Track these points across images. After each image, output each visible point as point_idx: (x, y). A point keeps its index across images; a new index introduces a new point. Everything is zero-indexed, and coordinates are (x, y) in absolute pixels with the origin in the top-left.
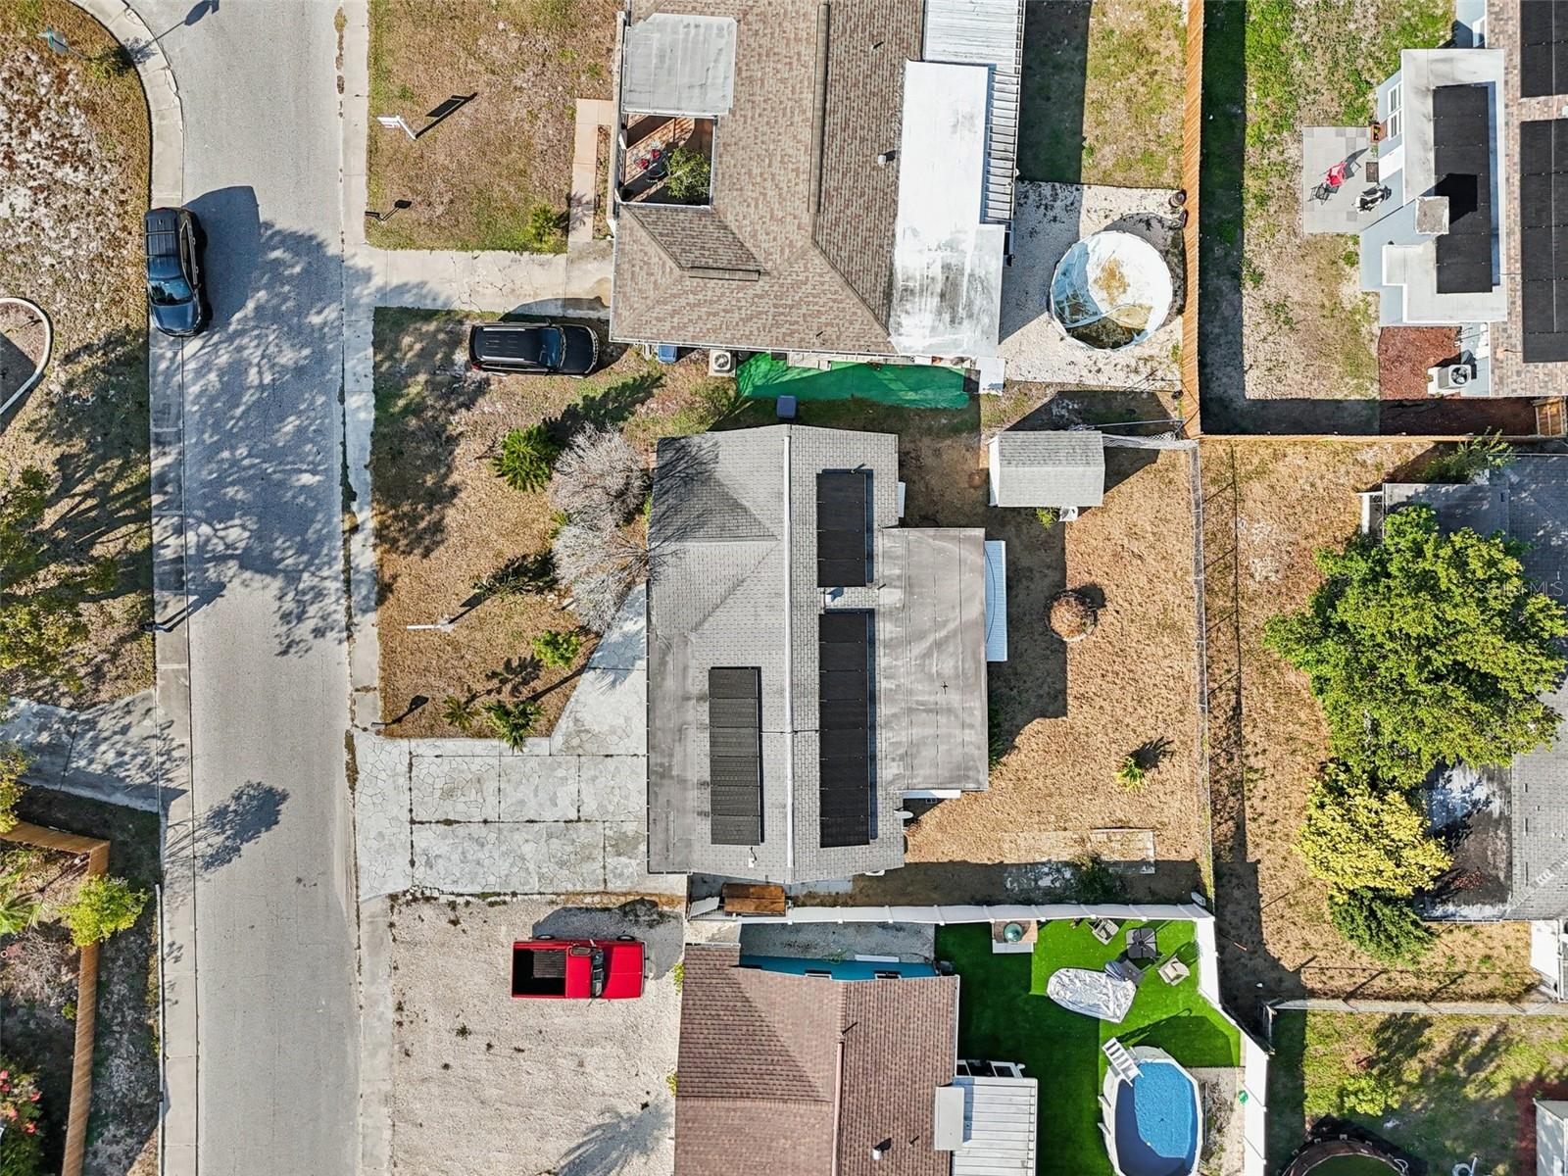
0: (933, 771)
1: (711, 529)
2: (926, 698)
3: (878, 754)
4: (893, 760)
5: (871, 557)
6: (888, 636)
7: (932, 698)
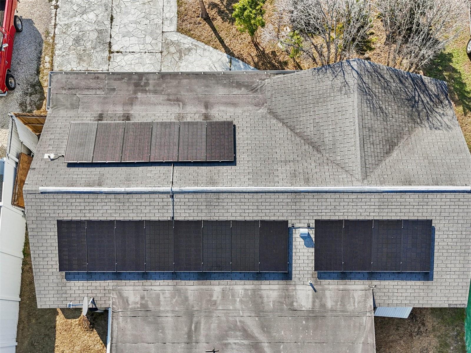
0: (129, 338)
1: (370, 119)
2: (203, 332)
3: (149, 282)
4: (142, 298)
5: (344, 276)
6: (264, 293)
7: (202, 338)
